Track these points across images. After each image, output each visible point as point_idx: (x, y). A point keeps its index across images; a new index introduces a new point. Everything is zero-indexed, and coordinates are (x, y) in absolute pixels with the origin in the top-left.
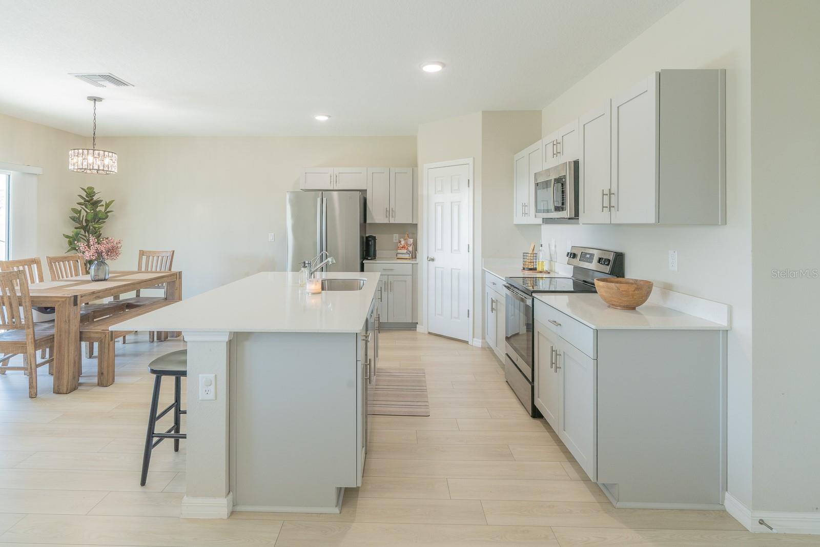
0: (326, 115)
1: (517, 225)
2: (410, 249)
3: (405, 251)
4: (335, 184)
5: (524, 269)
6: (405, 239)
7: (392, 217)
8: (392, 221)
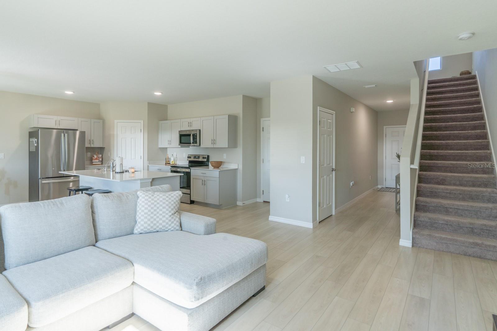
0: (72, 92)
1: (160, 148)
2: (101, 159)
3: (98, 161)
4: (58, 125)
5: (166, 164)
6: (96, 155)
7: (93, 143)
8: (92, 146)
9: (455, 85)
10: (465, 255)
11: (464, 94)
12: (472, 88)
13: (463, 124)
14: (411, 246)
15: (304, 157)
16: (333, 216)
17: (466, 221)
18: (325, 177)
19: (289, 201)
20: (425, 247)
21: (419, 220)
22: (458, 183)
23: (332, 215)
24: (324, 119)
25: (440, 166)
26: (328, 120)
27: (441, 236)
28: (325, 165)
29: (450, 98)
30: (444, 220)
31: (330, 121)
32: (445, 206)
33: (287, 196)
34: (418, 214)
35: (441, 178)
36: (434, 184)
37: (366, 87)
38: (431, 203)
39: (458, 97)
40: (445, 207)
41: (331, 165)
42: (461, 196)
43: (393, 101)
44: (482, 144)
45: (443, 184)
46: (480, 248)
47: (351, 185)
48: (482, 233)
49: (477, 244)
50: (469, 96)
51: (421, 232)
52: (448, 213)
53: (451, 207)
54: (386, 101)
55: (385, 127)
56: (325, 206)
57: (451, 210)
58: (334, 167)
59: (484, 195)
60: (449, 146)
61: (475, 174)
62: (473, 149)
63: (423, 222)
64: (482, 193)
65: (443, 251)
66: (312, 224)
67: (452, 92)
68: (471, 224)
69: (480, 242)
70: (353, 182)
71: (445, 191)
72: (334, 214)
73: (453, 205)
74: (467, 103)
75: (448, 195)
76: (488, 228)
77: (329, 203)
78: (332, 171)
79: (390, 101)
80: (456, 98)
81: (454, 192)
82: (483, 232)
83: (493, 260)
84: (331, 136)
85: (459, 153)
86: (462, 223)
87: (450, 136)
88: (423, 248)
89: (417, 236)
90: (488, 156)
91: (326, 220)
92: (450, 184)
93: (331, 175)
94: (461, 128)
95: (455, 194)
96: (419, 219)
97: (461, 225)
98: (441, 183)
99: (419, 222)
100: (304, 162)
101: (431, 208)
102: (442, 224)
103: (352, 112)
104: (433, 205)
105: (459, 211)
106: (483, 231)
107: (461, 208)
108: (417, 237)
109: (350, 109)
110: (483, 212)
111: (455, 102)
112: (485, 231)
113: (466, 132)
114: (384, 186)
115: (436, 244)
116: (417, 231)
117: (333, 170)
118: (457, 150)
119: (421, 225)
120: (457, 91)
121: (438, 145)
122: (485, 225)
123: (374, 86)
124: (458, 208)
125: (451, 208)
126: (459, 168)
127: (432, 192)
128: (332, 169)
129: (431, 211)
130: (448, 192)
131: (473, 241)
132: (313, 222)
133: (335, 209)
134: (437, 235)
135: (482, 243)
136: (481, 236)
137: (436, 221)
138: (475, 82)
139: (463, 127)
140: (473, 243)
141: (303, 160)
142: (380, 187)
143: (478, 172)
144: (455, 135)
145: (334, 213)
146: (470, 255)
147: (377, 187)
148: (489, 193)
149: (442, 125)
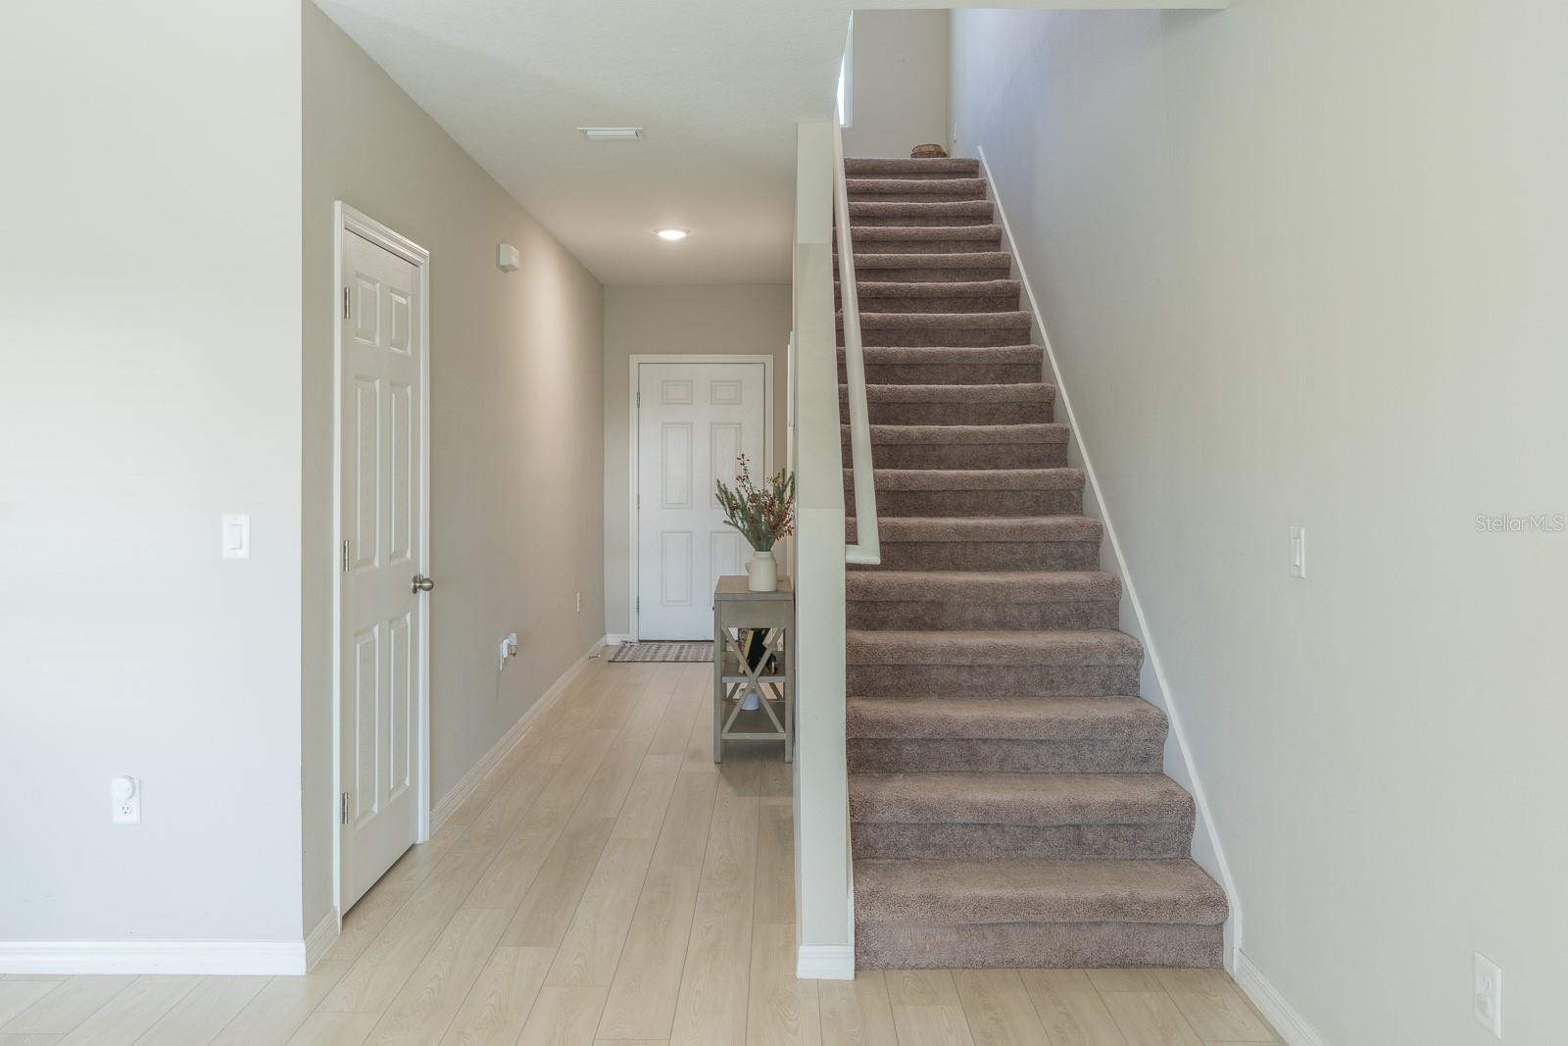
9: (914, 193)
10: (1072, 962)
11: (955, 231)
12: (973, 211)
13: (968, 355)
14: (850, 975)
15: (243, 520)
16: (419, 852)
17: (1051, 796)
18: (376, 630)
19: (133, 817)
20: (911, 961)
21: (871, 824)
22: (989, 615)
23: (413, 846)
24: (369, 286)
25: (916, 543)
26: (393, 290)
27: (977, 891)
28: (377, 563)
29: (904, 243)
30: (973, 807)
31: (403, 301)
32: (966, 736)
33: (120, 787)
34: (866, 788)
35: (929, 597)
36: (900, 629)
37: (594, 132)
38: (911, 724)
39: (931, 242)
40: (963, 740)
41: (409, 555)
42: (1011, 678)
43: (688, 232)
44: (1047, 440)
45: (934, 627)
46: (1126, 920)
47: (505, 655)
48: (1112, 840)
49: (1113, 907)
50: (969, 241)
51: (894, 890)
52: (974, 767)
53: (986, 736)
54: (656, 231)
55: (634, 359)
56: (376, 809)
57: (984, 750)
58: (424, 570)
59: (1092, 663)
60: (933, 447)
61: (1040, 570)
62: (1017, 464)
63: (885, 832)
64: (1085, 658)
65: (984, 966)
66: (300, 946)
67: (908, 217)
68: (1074, 808)
69: (1120, 892)
70: (513, 639)
71: (955, 661)
72: (427, 838)
73: (996, 727)
74: (965, 269)
75: (965, 675)
76: (1136, 819)
77: (399, 783)
78: (415, 590)
79: (672, 235)
80: (926, 243)
81: (990, 661)
82: (1116, 839)
83: (1167, 966)
84: (409, 389)
85: (978, 478)
86: (1042, 807)
87: (929, 403)
88: (902, 968)
89: (878, 914)
90: (1073, 493)
91: (385, 887)
92: (960, 626)
93: (408, 617)
94: (961, 372)
95: (989, 667)
96: (871, 819)
97: (1041, 822)
98: (927, 619)
99: (870, 830)
100: (243, 553)
101: (907, 749)
102: (965, 825)
103: (505, 269)
104: (919, 735)
105: (1018, 751)
106: (1117, 835)
107: (1027, 735)
108: (877, 918)
109: (498, 247)
110: (1100, 744)
111: (929, 259)
112: (1122, 830)
113: (985, 389)
114: (632, 637)
115: (954, 938)
116: (873, 884)
117: (418, 584)
118: (961, 467)
119: (880, 845)
120: (924, 217)
121: (894, 443)
122: (1125, 806)
123: (629, 132)
124: (1013, 737)
125: (985, 741)
126: (984, 548)
127: (900, 667)
128: (415, 581)
129: (907, 764)
130: (964, 661)
131: (1100, 895)
132: (305, 937)
133: (432, 805)
134: (960, 892)
135: (1132, 895)
136: (1107, 859)
137: (944, 818)
138: (978, 187)
139: (970, 365)
140: (1102, 903)
141: (235, 536)
142: (613, 639)
143: (1049, 561)
144: (948, 400)
145: (422, 835)
146: (1086, 964)
147: (601, 643)
148: (1111, 657)
149: (895, 354)
